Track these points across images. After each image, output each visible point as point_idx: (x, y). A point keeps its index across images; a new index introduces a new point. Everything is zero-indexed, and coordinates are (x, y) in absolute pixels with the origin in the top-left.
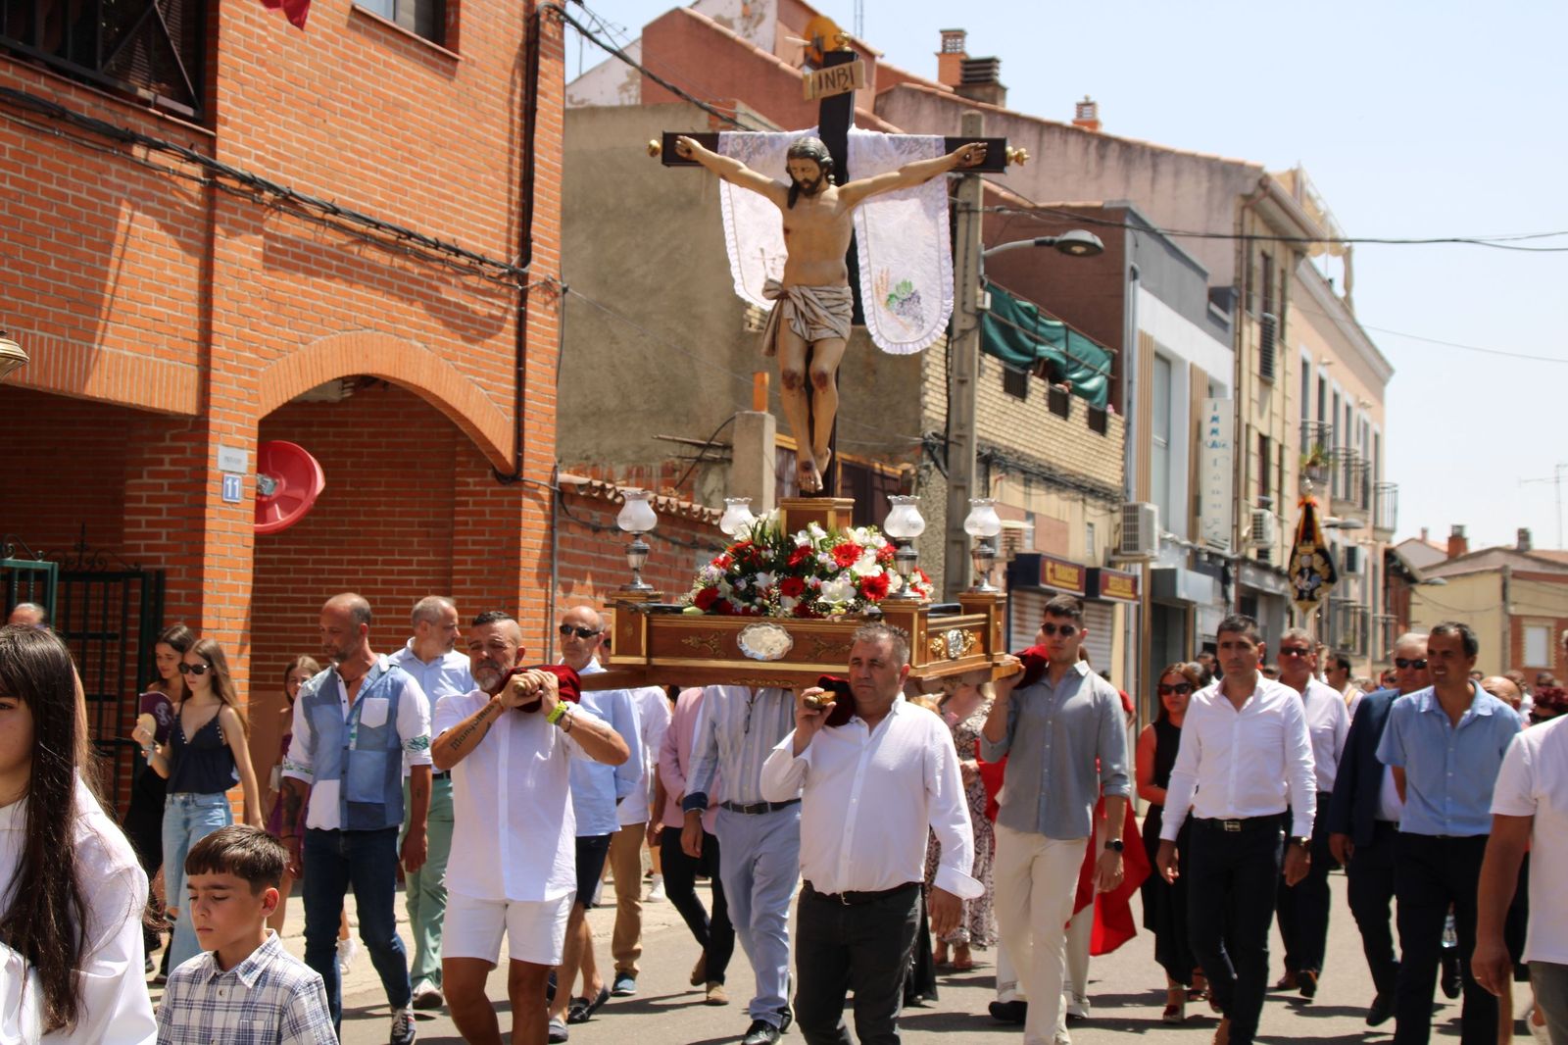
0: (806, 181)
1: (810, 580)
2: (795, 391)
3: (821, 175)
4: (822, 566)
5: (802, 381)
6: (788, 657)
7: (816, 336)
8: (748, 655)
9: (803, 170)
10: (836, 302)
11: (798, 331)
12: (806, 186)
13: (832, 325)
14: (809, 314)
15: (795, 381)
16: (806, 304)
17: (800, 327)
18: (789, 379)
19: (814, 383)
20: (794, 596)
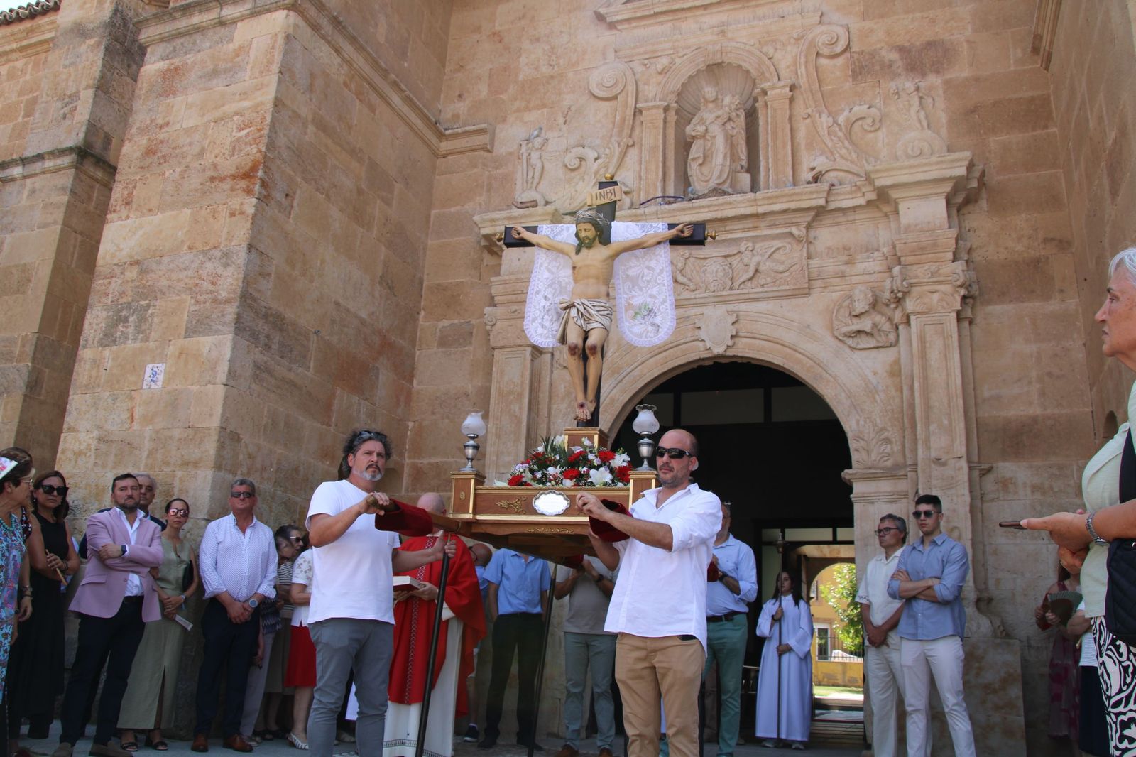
0: (587, 238)
1: (583, 469)
2: (576, 357)
3: (596, 235)
4: (591, 461)
5: (581, 351)
6: (565, 513)
7: (590, 327)
8: (540, 512)
9: (585, 230)
10: (603, 309)
11: (579, 323)
12: (587, 241)
13: (600, 320)
14: (586, 313)
15: (577, 350)
16: (585, 309)
17: (581, 321)
18: (573, 350)
19: (588, 351)
20: (571, 479)
